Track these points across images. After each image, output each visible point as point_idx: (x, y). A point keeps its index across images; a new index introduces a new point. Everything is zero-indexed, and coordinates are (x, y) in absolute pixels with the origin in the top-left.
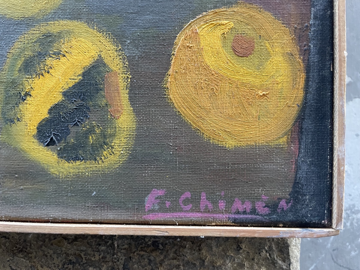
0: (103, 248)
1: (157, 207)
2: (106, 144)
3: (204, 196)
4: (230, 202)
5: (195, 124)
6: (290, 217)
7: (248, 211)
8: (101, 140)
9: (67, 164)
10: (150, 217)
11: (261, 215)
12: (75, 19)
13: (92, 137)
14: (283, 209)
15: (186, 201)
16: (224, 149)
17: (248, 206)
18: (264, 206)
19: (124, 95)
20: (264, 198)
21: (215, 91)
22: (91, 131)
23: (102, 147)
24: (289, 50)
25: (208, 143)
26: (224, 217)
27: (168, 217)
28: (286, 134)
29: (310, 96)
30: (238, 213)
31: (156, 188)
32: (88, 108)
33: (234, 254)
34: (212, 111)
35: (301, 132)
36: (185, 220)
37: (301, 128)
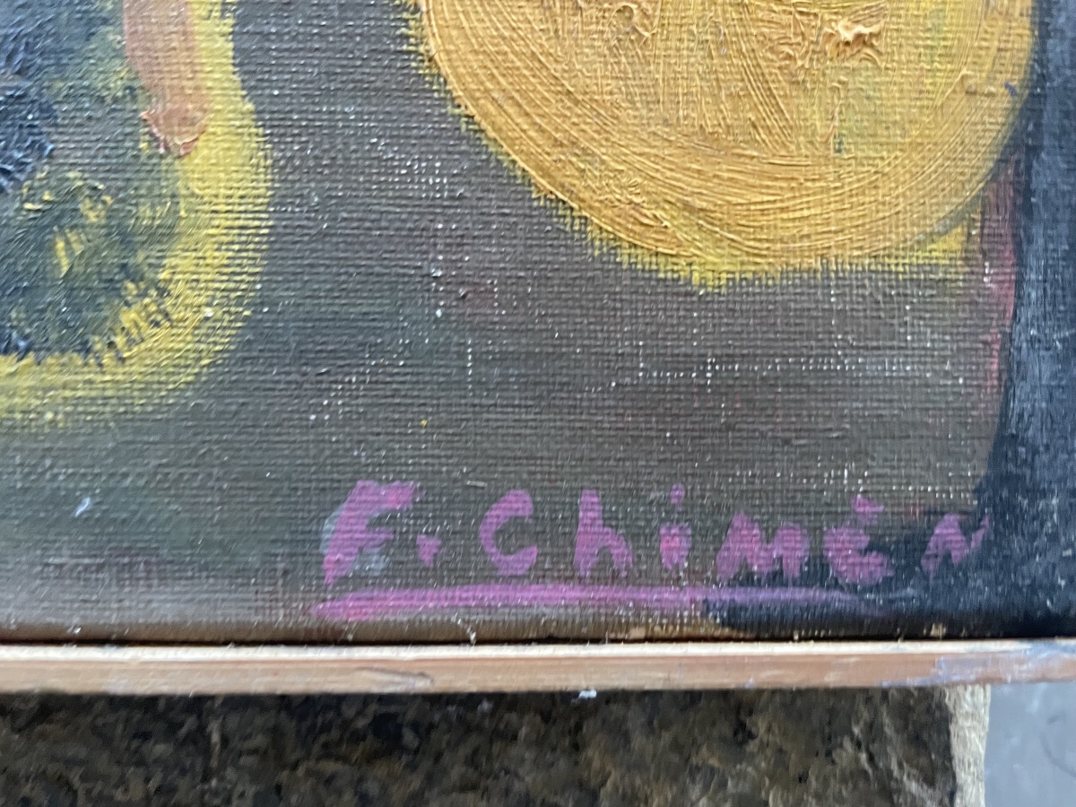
0: (160, 749)
1: (377, 564)
2: (134, 275)
3: (590, 507)
4: (710, 533)
5: (545, 173)
6: (980, 592)
7: (793, 569)
8: (112, 257)
10: (347, 611)
11: (853, 588)
13: (68, 242)
14: (949, 556)
15: (512, 534)
16: (680, 292)
17: (792, 549)
18: (863, 546)
19: (213, 45)
20: (863, 508)
21: (636, 19)
22: (61, 215)
23: (113, 288)
25: (608, 266)
26: (684, 600)
27: (429, 605)
28: (958, 218)
29: (1058, 50)
30: (748, 580)
31: (370, 476)
32: (47, 111)
33: (720, 760)
34: (627, 114)
35: (1028, 210)
36: (506, 616)
37: (1027, 192)
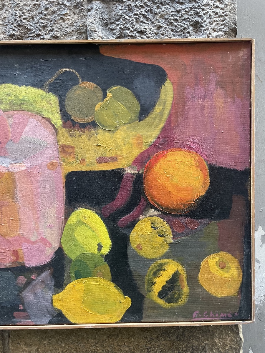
2: (180, 297)
5: (208, 290)
6: (239, 318)
9: (168, 304)
12: (169, 258)
13: (176, 295)
16: (217, 298)
19: (185, 282)
22: (175, 293)
24: (237, 266)
25: (212, 296)
28: (237, 292)
29: (244, 280)
32: (174, 286)
37: (242, 290)
